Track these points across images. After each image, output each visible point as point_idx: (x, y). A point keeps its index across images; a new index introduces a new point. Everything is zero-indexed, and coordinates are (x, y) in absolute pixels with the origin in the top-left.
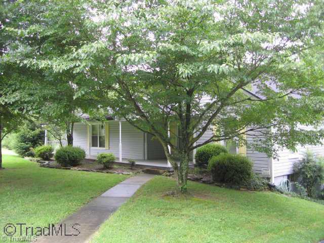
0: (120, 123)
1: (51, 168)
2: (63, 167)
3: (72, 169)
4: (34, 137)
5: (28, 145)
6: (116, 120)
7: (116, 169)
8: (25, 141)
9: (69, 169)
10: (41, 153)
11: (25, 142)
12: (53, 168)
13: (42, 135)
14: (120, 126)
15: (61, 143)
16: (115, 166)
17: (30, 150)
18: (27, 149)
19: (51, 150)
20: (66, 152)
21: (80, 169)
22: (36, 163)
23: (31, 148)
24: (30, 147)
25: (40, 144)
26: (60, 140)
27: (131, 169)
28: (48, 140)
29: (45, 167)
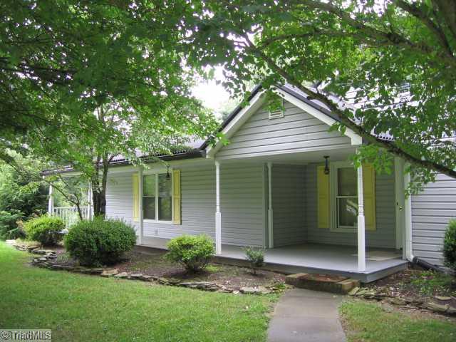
0: (217, 165)
1: (56, 269)
2: (83, 269)
3: (105, 273)
4: (26, 200)
5: (16, 215)
6: (207, 157)
7: (215, 276)
8: (10, 208)
9: (99, 273)
10: (38, 233)
11: (7, 209)
12: (61, 269)
13: (44, 196)
14: (218, 171)
15: (79, 211)
16: (211, 268)
17: (17, 225)
18: (12, 224)
19: (59, 225)
20: (92, 232)
21: (125, 274)
22: (26, 253)
23: (20, 222)
24: (19, 218)
25: (38, 214)
26: (78, 204)
27: (255, 275)
28: (55, 205)
29: (41, 267)
